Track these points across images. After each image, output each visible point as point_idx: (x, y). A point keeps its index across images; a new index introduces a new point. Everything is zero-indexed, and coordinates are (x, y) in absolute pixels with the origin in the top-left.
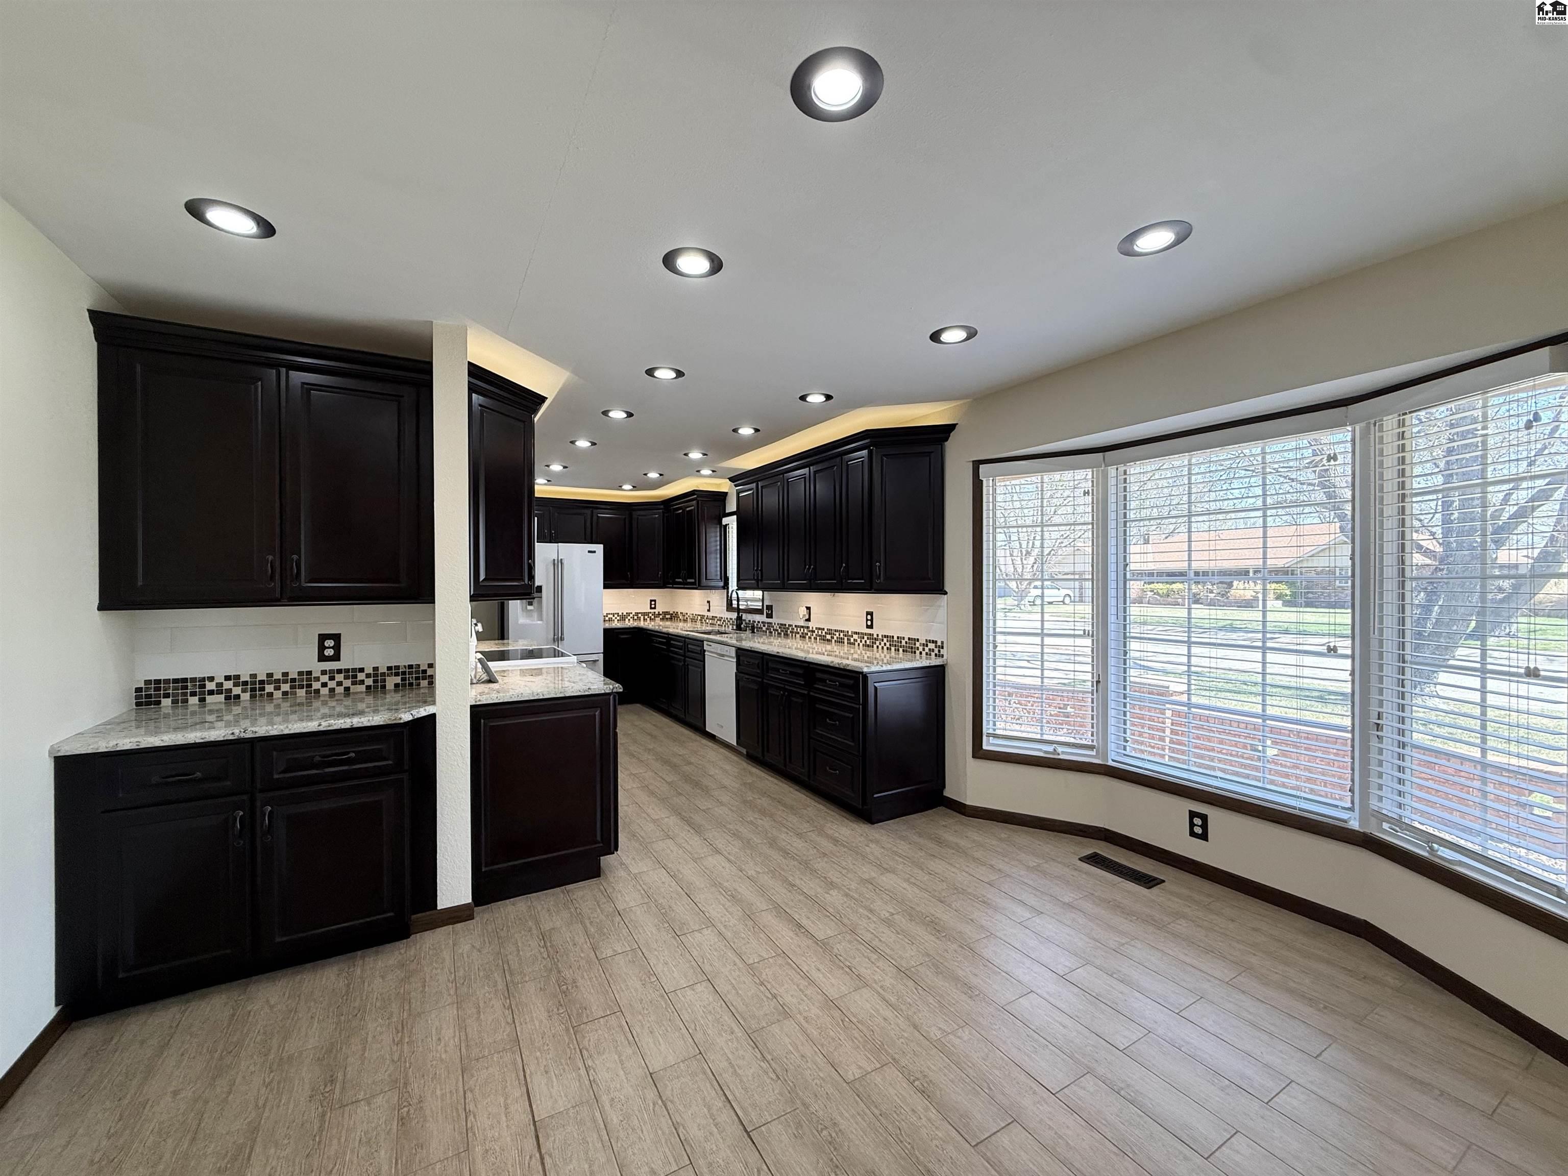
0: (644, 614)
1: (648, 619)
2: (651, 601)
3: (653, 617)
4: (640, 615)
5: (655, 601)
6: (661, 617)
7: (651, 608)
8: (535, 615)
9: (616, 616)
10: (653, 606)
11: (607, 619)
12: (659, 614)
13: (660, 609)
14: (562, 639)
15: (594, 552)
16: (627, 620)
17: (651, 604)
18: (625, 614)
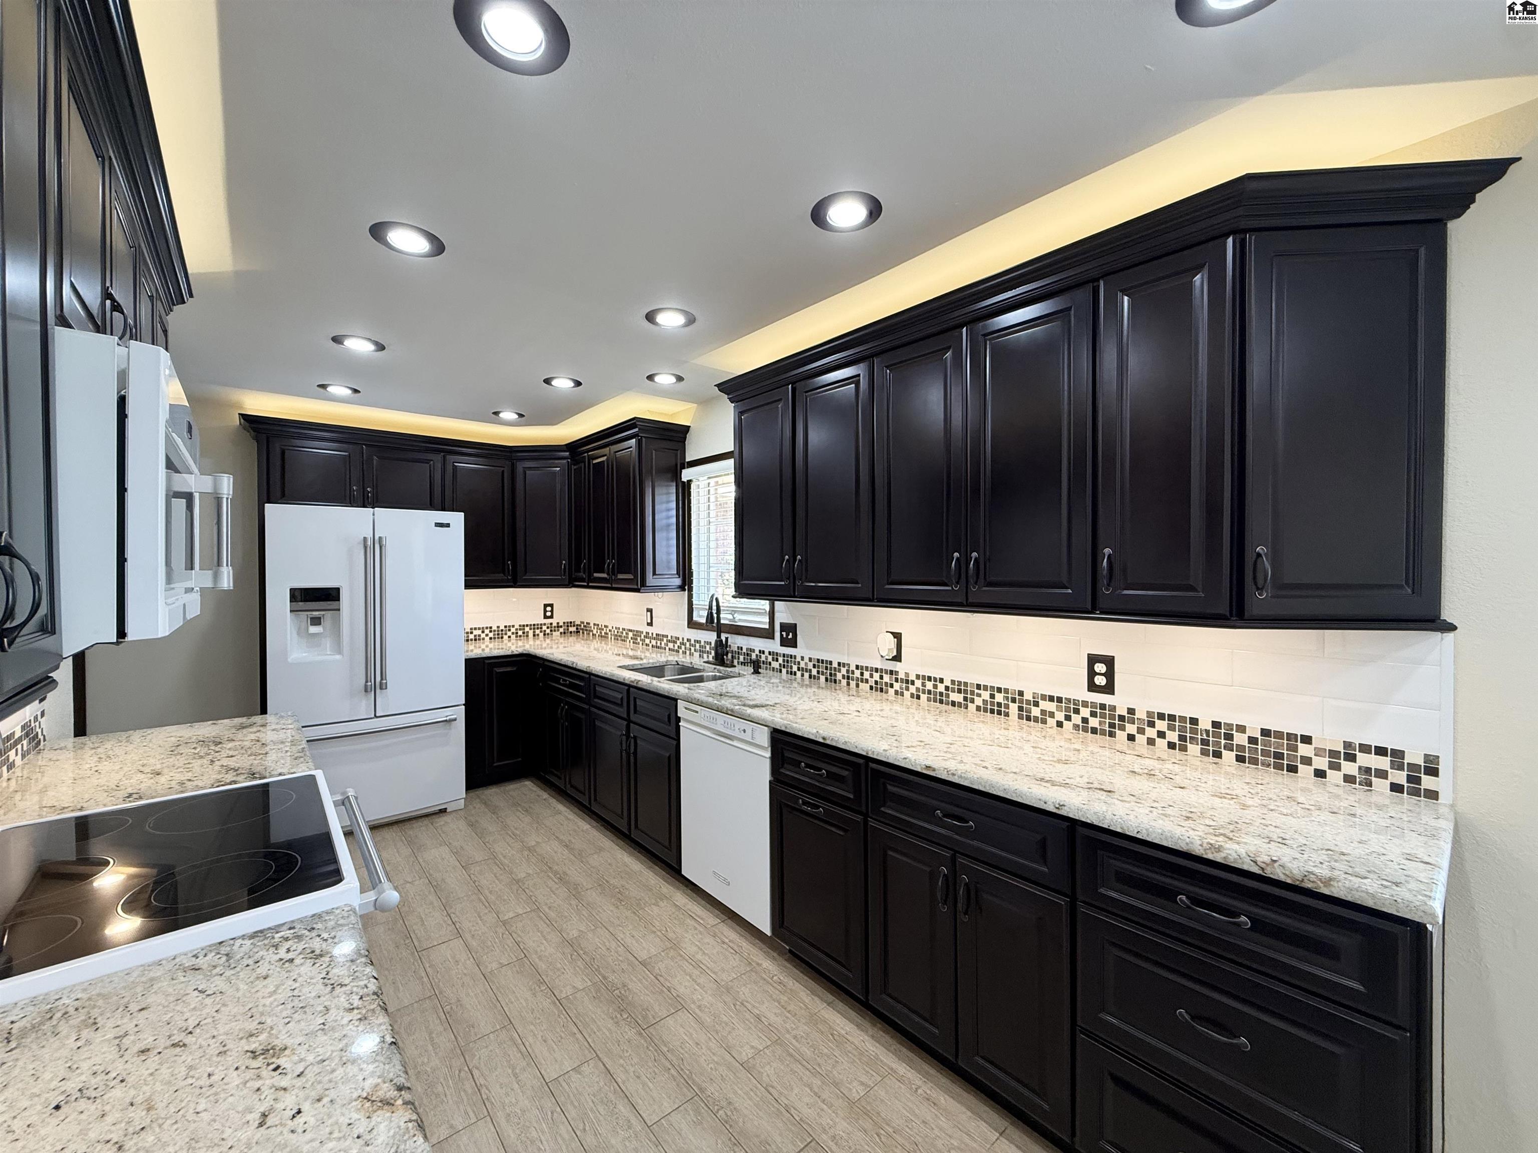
0: (534, 627)
1: (541, 635)
2: (546, 606)
3: (548, 631)
4: (527, 629)
5: (551, 605)
6: (561, 630)
7: (546, 617)
8: (328, 643)
9: (487, 631)
10: (549, 614)
11: (471, 636)
12: (559, 627)
13: (560, 617)
14: (383, 687)
15: (448, 525)
16: (506, 637)
17: (545, 611)
18: (502, 627)
